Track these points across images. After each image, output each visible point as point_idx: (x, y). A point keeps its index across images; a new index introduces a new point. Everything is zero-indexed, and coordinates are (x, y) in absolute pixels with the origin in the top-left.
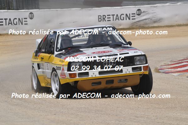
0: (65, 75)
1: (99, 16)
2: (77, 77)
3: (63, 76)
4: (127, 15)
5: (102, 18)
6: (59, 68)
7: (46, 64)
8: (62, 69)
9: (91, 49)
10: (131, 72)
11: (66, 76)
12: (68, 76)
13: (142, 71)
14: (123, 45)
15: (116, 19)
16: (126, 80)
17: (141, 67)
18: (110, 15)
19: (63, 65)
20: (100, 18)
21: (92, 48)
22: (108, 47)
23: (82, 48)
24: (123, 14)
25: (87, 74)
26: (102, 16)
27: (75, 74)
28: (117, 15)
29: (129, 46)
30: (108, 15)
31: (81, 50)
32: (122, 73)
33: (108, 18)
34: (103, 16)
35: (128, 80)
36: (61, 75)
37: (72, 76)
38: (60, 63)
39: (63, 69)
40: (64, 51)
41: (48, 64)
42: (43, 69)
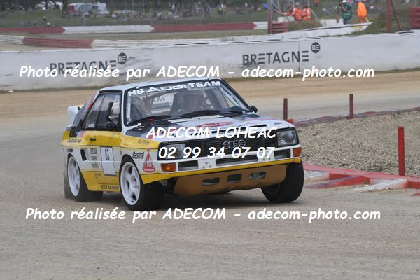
0: (152, 168)
1: (244, 56)
2: (177, 171)
3: (149, 170)
4: (293, 53)
5: (250, 59)
6: (141, 155)
7: (103, 149)
8: (145, 156)
9: (188, 119)
10: (273, 159)
11: (155, 169)
12: (159, 169)
13: (292, 157)
14: (244, 112)
15: (275, 60)
16: (263, 173)
17: (289, 150)
18: (263, 54)
19: (148, 150)
20: (247, 60)
21: (190, 118)
22: (219, 116)
23: (172, 118)
24: (288, 53)
25: (195, 163)
26: (58, 65)
27: (173, 166)
28: (277, 54)
29: (254, 113)
30: (260, 55)
31: (172, 121)
32: (257, 160)
33: (260, 59)
34: (252, 55)
35: (267, 174)
36: (145, 167)
37: (168, 168)
38: (141, 146)
39: (149, 157)
40: (139, 124)
41: (110, 149)
42: (95, 158)
